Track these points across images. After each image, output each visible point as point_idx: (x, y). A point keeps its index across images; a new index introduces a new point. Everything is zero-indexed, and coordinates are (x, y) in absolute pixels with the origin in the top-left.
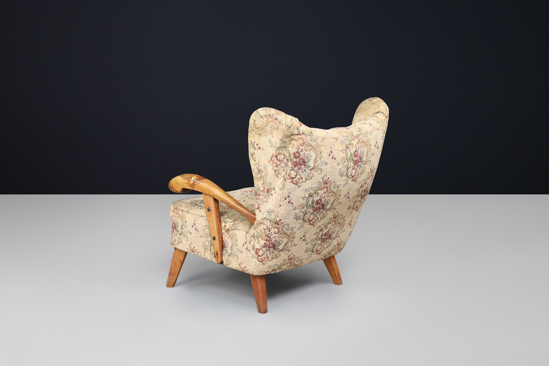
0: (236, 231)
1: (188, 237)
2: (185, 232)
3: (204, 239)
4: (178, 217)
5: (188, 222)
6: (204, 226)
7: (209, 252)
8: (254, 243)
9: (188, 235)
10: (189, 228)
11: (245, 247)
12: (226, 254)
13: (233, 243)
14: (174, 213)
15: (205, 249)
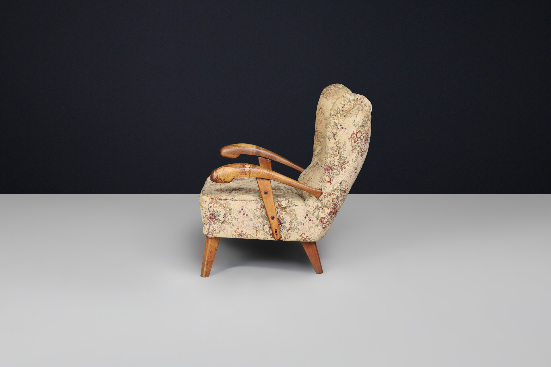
0: (294, 207)
1: (233, 223)
2: (230, 219)
3: (255, 222)
4: (219, 207)
5: (233, 209)
6: (254, 209)
7: (262, 232)
8: (319, 214)
9: (233, 222)
10: (235, 214)
11: (308, 218)
12: (284, 230)
13: (292, 218)
14: (213, 204)
15: (257, 230)
